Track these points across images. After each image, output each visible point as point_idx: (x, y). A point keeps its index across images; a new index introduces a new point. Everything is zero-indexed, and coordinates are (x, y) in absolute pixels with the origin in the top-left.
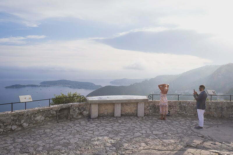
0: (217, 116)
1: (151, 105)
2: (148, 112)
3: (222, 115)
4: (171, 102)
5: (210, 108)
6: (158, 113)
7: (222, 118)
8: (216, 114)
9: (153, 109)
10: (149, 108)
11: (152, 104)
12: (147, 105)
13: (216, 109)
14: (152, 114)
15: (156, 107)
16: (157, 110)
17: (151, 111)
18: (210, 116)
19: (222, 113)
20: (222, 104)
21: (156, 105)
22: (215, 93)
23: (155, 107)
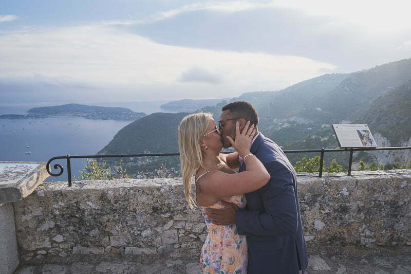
0: (374, 241)
1: (57, 212)
2: (47, 244)
3: (392, 236)
4: (159, 189)
5: (345, 210)
6: (100, 246)
7: (394, 247)
8: (368, 233)
9: (71, 228)
10: (49, 224)
11: (63, 205)
12: (38, 212)
13: (369, 212)
14: (69, 251)
15: (87, 218)
16: (92, 233)
17: (59, 238)
18: (344, 245)
19: (392, 227)
20: (398, 187)
21: (83, 207)
22: (371, 137)
23: (81, 221)
